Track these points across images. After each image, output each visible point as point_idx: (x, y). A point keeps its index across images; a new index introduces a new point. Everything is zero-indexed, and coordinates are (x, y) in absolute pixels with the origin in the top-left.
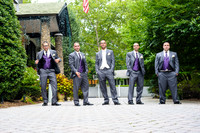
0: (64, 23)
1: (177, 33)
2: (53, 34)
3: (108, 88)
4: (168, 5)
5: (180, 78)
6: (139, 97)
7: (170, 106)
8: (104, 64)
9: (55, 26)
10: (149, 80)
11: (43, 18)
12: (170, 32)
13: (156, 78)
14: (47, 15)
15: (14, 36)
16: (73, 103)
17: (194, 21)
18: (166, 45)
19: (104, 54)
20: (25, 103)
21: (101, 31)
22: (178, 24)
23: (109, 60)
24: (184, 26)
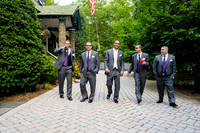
20: (45, 89)
24: (180, 34)
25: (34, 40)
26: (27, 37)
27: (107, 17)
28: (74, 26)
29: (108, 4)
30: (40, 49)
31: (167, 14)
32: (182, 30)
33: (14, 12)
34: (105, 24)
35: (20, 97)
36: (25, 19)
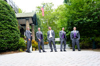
0: (35, 20)
1: (79, 23)
2: (30, 25)
3: (52, 45)
4: (75, 13)
5: (80, 41)
6: (64, 48)
7: (77, 52)
8: (51, 36)
9: (31, 22)
10: (68, 42)
11: (27, 18)
12: (76, 23)
13: (71, 41)
14: (28, 17)
15: (15, 26)
16: (38, 51)
17: (85, 19)
18: (75, 28)
19: (51, 32)
20: (20, 51)
21: (49, 23)
22: (79, 20)
23: (53, 34)
24: (81, 21)
28: (34, 23)
34: (53, 23)
36: (11, 18)
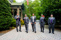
20: (12, 29)
25: (8, 13)
26: (6, 12)
27: (33, 6)
28: (22, 9)
29: (33, 2)
30: (11, 16)
31: (52, 4)
32: (56, 9)
33: (2, 4)
34: (32, 8)
35: (4, 32)
36: (5, 6)
